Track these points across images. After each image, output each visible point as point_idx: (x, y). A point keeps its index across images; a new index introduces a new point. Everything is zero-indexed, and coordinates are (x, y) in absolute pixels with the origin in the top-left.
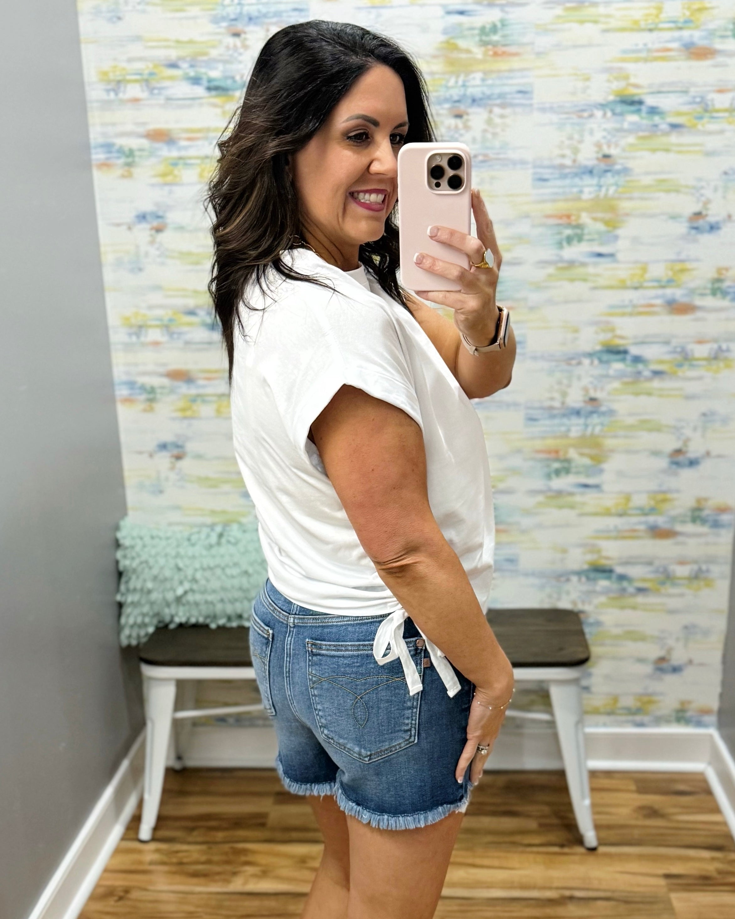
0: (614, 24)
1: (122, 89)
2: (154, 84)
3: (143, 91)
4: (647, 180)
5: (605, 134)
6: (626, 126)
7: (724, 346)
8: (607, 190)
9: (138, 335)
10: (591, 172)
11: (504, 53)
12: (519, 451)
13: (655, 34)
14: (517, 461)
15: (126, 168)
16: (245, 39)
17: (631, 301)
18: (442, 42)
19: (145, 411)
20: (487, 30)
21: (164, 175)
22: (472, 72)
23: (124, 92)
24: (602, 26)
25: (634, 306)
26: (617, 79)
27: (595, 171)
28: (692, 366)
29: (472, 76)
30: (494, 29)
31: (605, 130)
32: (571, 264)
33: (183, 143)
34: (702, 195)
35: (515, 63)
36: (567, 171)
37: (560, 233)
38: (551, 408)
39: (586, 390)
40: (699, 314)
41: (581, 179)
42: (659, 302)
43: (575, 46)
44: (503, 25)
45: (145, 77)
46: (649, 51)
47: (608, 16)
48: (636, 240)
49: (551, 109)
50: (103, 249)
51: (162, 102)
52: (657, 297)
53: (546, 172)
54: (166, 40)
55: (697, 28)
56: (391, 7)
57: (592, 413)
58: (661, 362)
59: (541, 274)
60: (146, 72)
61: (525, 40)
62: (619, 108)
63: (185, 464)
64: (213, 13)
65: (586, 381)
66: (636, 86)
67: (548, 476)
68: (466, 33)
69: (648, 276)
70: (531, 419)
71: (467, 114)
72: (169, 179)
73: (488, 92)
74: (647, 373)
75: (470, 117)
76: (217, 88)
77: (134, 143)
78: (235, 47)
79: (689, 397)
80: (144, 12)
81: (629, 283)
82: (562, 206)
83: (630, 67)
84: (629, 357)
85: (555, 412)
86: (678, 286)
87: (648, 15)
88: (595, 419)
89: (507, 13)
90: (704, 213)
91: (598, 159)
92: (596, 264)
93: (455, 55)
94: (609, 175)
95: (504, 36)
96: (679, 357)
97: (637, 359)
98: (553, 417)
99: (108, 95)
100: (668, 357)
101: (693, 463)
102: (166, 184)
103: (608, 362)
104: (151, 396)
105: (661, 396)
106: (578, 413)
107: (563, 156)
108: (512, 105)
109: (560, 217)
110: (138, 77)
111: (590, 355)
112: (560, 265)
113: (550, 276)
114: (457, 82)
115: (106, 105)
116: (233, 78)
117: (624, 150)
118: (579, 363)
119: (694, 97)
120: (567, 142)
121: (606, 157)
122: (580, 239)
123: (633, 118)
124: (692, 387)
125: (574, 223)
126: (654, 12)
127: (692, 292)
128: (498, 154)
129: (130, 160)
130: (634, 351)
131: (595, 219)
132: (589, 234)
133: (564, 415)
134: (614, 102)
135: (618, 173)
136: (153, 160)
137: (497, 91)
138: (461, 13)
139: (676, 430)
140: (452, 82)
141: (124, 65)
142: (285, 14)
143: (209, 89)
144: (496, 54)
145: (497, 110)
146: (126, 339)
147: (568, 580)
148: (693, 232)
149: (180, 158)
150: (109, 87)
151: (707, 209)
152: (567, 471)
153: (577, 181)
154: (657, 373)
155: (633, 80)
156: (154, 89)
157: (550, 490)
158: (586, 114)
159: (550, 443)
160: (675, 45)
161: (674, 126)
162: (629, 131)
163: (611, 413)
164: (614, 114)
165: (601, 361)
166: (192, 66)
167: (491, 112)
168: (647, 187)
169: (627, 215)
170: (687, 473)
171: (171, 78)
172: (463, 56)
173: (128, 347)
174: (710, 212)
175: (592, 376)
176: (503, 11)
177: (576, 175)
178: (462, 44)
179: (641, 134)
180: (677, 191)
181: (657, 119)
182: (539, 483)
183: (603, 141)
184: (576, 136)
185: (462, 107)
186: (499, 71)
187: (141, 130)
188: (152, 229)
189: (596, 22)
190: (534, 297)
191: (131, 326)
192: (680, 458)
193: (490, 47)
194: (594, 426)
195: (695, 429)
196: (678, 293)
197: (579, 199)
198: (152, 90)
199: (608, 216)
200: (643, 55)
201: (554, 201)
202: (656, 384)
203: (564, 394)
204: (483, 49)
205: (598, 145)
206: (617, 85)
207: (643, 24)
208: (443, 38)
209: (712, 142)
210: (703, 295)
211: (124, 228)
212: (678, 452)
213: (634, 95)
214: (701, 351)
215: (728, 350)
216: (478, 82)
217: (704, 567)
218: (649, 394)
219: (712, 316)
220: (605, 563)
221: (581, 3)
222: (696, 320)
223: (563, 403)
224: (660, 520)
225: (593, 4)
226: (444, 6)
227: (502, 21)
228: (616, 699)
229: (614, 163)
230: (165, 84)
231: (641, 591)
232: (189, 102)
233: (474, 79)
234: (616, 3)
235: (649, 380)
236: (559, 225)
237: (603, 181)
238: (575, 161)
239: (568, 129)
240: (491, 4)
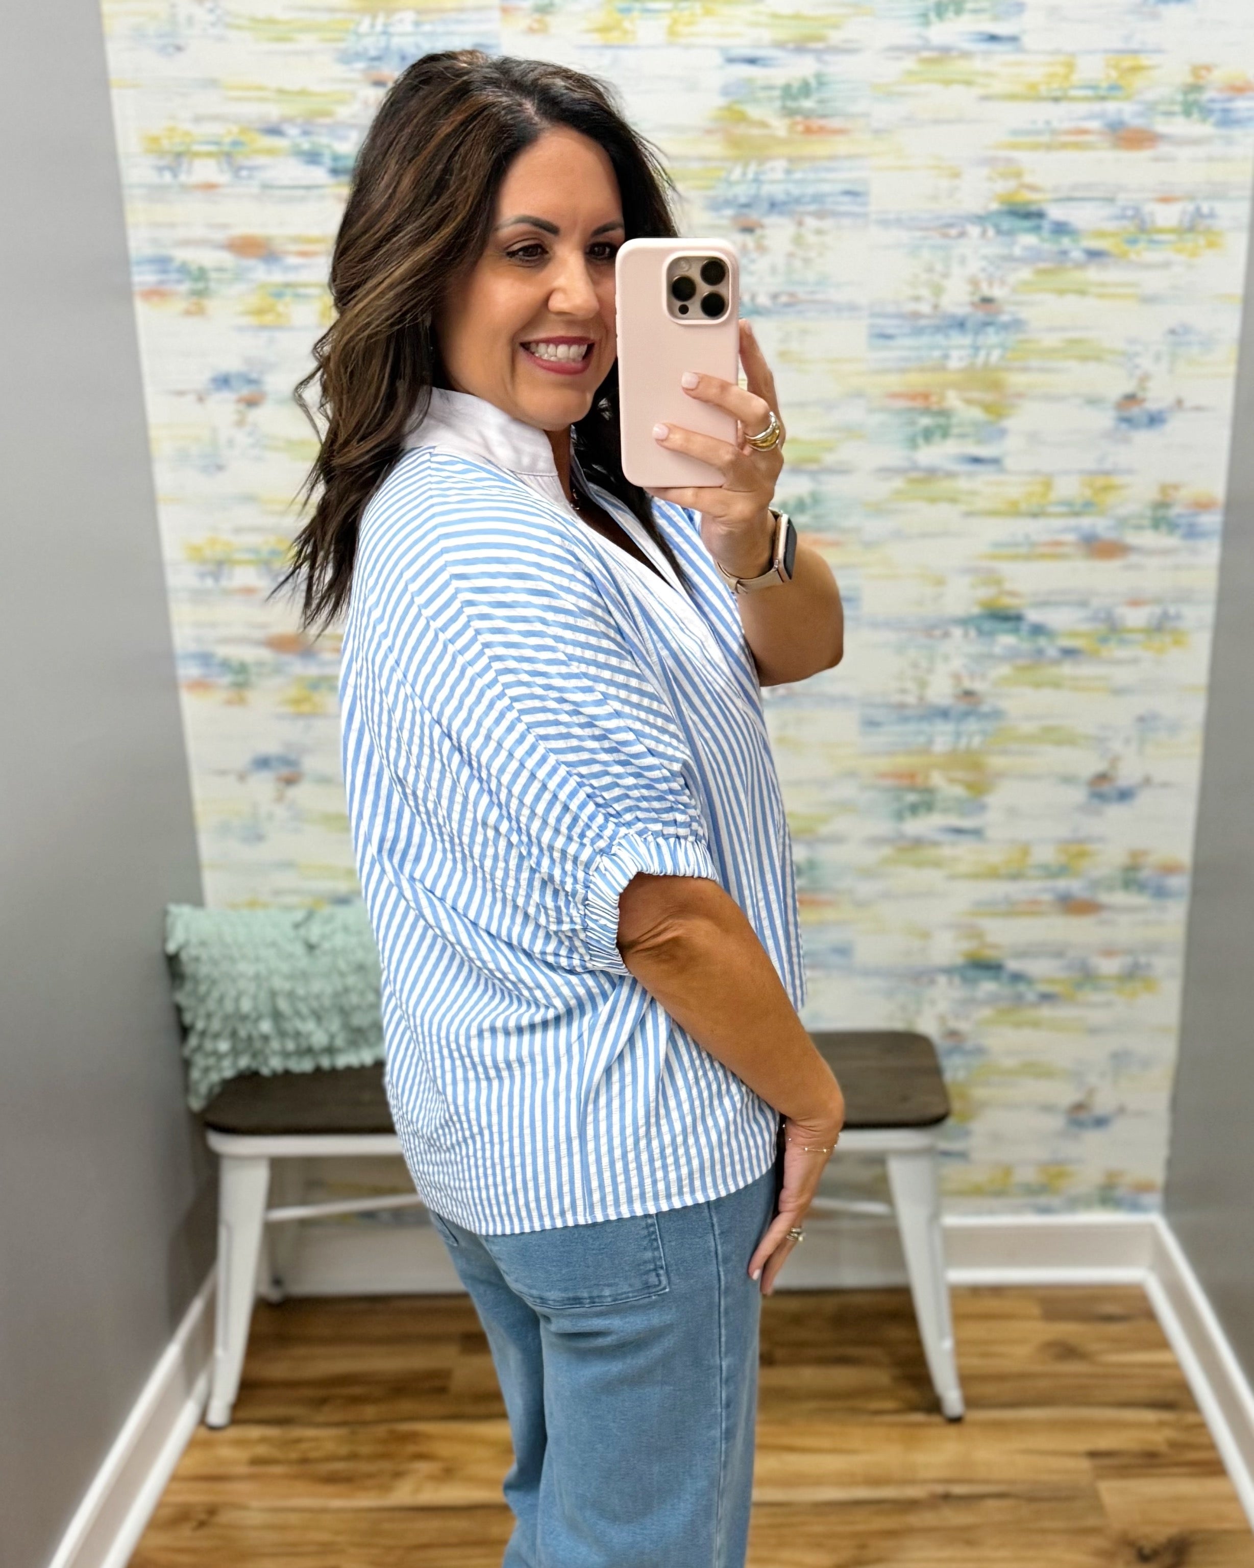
0: (997, 87)
1: (185, 167)
2: (241, 160)
3: (222, 171)
4: (1051, 340)
5: (984, 263)
6: (1017, 251)
7: (1172, 610)
8: (988, 355)
9: (216, 576)
10: (961, 325)
11: (822, 130)
12: (852, 774)
13: (1063, 107)
14: (848, 790)
15: (194, 299)
17: (1027, 536)
18: (721, 109)
19: (229, 702)
20: (794, 90)
21: (260, 312)
22: (768, 158)
23: (189, 172)
24: (977, 91)
25: (1033, 545)
26: (1004, 176)
27: (969, 324)
28: (1122, 642)
29: (769, 165)
30: (806, 89)
31: (985, 257)
32: (931, 473)
33: (292, 260)
34: (1137, 366)
35: (841, 146)
36: (923, 322)
37: (912, 423)
38: (902, 706)
39: (957, 677)
40: (1133, 559)
41: (947, 336)
42: (1070, 537)
43: (937, 122)
44: (821, 84)
45: (226, 148)
46: (1054, 132)
47: (989, 74)
48: (1034, 438)
49: (899, 222)
50: (154, 433)
51: (255, 190)
52: (1068, 530)
53: (890, 326)
54: (261, 88)
55: (1128, 98)
56: (637, 47)
57: (966, 715)
58: (1074, 634)
59: (883, 488)
60: (227, 140)
61: (856, 108)
62: (1007, 223)
63: (302, 793)
64: (342, 45)
65: (957, 663)
66: (1033, 188)
67: (899, 816)
68: (761, 94)
69: (1053, 496)
70: (871, 724)
71: (762, 226)
72: (268, 319)
73: (796, 191)
74: (1052, 652)
75: (767, 232)
77: (208, 258)
79: (1118, 692)
80: (221, 39)
81: (1023, 507)
82: (917, 380)
83: (1024, 158)
84: (1024, 627)
85: (909, 712)
86: (1101, 513)
87: (1051, 75)
88: (972, 725)
89: (826, 63)
90: (1140, 394)
91: (973, 304)
92: (970, 475)
93: (741, 130)
94: (991, 330)
95: (821, 101)
96: (1102, 627)
97: (1038, 630)
98: (905, 720)
99: (161, 175)
100: (1085, 627)
101: (1125, 795)
102: (263, 327)
103: (991, 634)
104: (240, 678)
105: (1075, 689)
106: (944, 714)
107: (917, 299)
108: (835, 214)
109: (913, 397)
110: (213, 148)
111: (964, 622)
112: (914, 475)
113: (898, 492)
114: (744, 174)
115: (157, 193)
117: (1014, 291)
118: (946, 635)
119: (1124, 208)
120: (924, 277)
121: (987, 301)
122: (945, 432)
123: (1029, 240)
124: (1123, 675)
125: (935, 407)
126: (1061, 70)
127: (1122, 523)
128: (812, 293)
129: (200, 285)
130: (1033, 616)
131: (969, 402)
132: (960, 425)
133: (922, 718)
134: (1000, 213)
135: (1006, 327)
136: (241, 287)
137: (810, 190)
138: (752, 61)
139: (1098, 742)
140: (736, 174)
141: (186, 126)
143: (335, 172)
144: (808, 131)
145: (811, 222)
146: (195, 582)
147: (932, 982)
148: (1124, 426)
149: (288, 285)
150: (163, 163)
151: (1144, 389)
152: (929, 807)
153: (940, 339)
154: (1069, 653)
155: (1028, 179)
156: (240, 168)
157: (901, 836)
158: (953, 232)
159: (902, 762)
160: (1095, 125)
161: (1094, 255)
162: (1023, 261)
163: (996, 714)
164: (999, 232)
165: (980, 632)
166: (306, 133)
167: (800, 224)
168: (1052, 352)
169: (1020, 395)
170: (1115, 812)
171: (270, 152)
172: (755, 132)
173: (198, 596)
174: (1149, 395)
175: (968, 656)
176: (820, 60)
177: (938, 329)
178: (754, 112)
179: (1042, 265)
180: (1098, 359)
181: (1066, 242)
182: (884, 827)
183: (982, 276)
184: (939, 267)
185: (754, 215)
186: (813, 158)
187: (220, 236)
188: (239, 401)
189: (968, 83)
190: (874, 527)
191: (203, 561)
192: (1105, 788)
193: (799, 118)
194: (971, 735)
195: (1127, 741)
196: (1100, 525)
197: (941, 368)
198: (237, 170)
199: (989, 397)
200: (1045, 139)
201: (903, 371)
202: (1067, 669)
203: (923, 684)
204: (787, 121)
205: (974, 283)
206: (1003, 186)
207: (1043, 90)
208: (721, 101)
210: (1139, 528)
211: (191, 398)
212: (1102, 777)
213: (1029, 203)
214: (1136, 618)
215: (1178, 617)
216: (779, 175)
217: (1143, 960)
218: (1056, 685)
219: (1153, 562)
220: (990, 954)
221: (945, 52)
222: (1128, 568)
223: (921, 698)
224: (1074, 886)
225: (966, 55)
226: (722, 49)
227: (819, 76)
228: (1008, 1170)
229: (999, 312)
230: (261, 160)
231: (1046, 998)
232: (301, 192)
233: (773, 169)
234: (1001, 54)
235: (1056, 662)
236: (911, 410)
237: (981, 340)
238: (936, 307)
239: (926, 254)
240: (800, 47)
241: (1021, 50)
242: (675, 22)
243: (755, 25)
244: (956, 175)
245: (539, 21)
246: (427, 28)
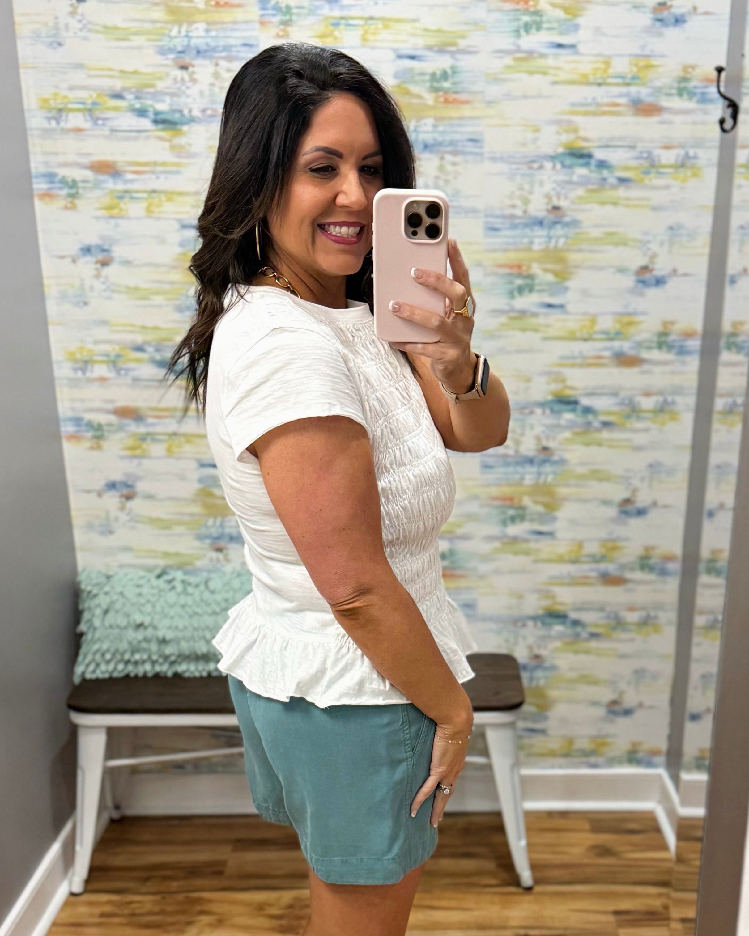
0: (562, 76)
1: (64, 118)
2: (98, 114)
3: (86, 121)
4: (596, 233)
5: (554, 185)
6: (575, 178)
7: (670, 399)
8: (557, 242)
9: (84, 370)
10: (540, 223)
11: (455, 101)
12: (475, 497)
13: (603, 89)
14: (473, 507)
15: (70, 199)
16: (193, 73)
17: (581, 352)
19: (91, 448)
20: (438, 76)
21: (109, 208)
22: (424, 118)
23: (66, 121)
24: (551, 78)
25: (585, 358)
26: (567, 131)
27: (546, 222)
28: (639, 418)
29: (423, 122)
30: (445, 76)
31: (555, 182)
32: (523, 314)
33: (129, 176)
34: (649, 249)
35: (466, 111)
36: (517, 221)
37: (511, 283)
38: (505, 457)
39: (538, 438)
40: (646, 367)
41: (532, 230)
42: (607, 354)
43: (525, 97)
44: (454, 72)
45: (89, 106)
46: (598, 105)
47: (558, 68)
48: (585, 293)
49: (502, 159)
50: (46, 281)
51: (106, 133)
52: (606, 349)
53: (497, 222)
54: (110, 70)
55: (644, 84)
57: (544, 461)
58: (610, 413)
59: (494, 323)
60: (89, 101)
61: (474, 88)
62: (568, 161)
63: (136, 504)
64: (160, 43)
65: (538, 430)
66: (585, 139)
67: (504, 523)
68: (418, 78)
69: (597, 328)
70: (486, 468)
72: (115, 212)
73: (440, 139)
74: (596, 424)
75: (422, 164)
76: (164, 122)
77: (78, 174)
78: (183, 80)
79: (637, 449)
80: (85, 39)
81: (578, 334)
82: (512, 257)
83: (579, 120)
84: (579, 408)
85: (509, 460)
86: (626, 339)
87: (596, 69)
88: (548, 468)
89: (457, 60)
90: (651, 266)
91: (548, 210)
92: (546, 315)
93: (407, 100)
94: (559, 226)
95: (454, 83)
96: (627, 409)
97: (588, 410)
98: (507, 466)
99: (49, 123)
100: (615, 409)
101: (641, 512)
102: (112, 217)
103: (559, 412)
104: (98, 433)
105: (610, 447)
106: (531, 461)
107: (514, 206)
108: (463, 153)
109: (511, 267)
110: (81, 106)
111: (542, 405)
112: (512, 314)
113: (503, 325)
115: (47, 133)
116: (181, 112)
117: (573, 202)
118: (532, 413)
119: (642, 152)
120: (518, 193)
121: (556, 208)
122: (531, 289)
123: (581, 171)
124: (640, 439)
125: (525, 273)
126: (601, 66)
127: (639, 345)
129: (73, 191)
130: (585, 402)
131: (545, 270)
132: (540, 284)
133: (518, 464)
134: (563, 154)
135: (567, 225)
136: (97, 193)
137: (448, 138)
138: (412, 58)
139: (625, 480)
141: (65, 92)
142: (234, 49)
143: (155, 122)
144: (446, 101)
145: (448, 157)
146: (71, 374)
147: (524, 625)
148: (640, 285)
149: (126, 191)
150: (50, 115)
151: (653, 263)
152: (522, 518)
153: (527, 231)
154: (606, 424)
155: (582, 133)
156: (98, 119)
157: (505, 536)
158: (535, 165)
159: (506, 490)
160: (623, 100)
161: (623, 181)
162: (579, 184)
163: (562, 462)
164: (564, 166)
165: (552, 411)
166: (137, 98)
167: (442, 158)
168: (596, 240)
169: (577, 267)
170: (635, 522)
171: (116, 109)
172: (415, 102)
173: (73, 383)
174: (656, 266)
175: (545, 425)
176: (453, 58)
177: (526, 225)
178: (413, 89)
179: (590, 187)
180: (625, 244)
181: (606, 173)
182: (495, 530)
183: (553, 193)
184: (526, 187)
186: (451, 118)
187: (85, 161)
188: (97, 262)
189: (545, 73)
190: (488, 346)
191: (76, 361)
192: (629, 508)
193: (441, 93)
194: (547, 474)
195: (642, 479)
196: (625, 346)
197: (529, 250)
198: (95, 120)
199: (558, 267)
200: (592, 109)
201: (506, 251)
202: (605, 435)
203: (518, 444)
204: (433, 95)
205: (548, 197)
206: (565, 138)
207: (591, 78)
208: (394, 83)
209: (658, 197)
210: (649, 348)
211: (68, 260)
212: (627, 501)
213: (582, 148)
214: (648, 403)
215: (673, 403)
216: (429, 128)
217: (652, 613)
218: (599, 444)
219: (658, 369)
220: (559, 608)
221: (530, 54)
222: (643, 372)
223: (517, 451)
224: (610, 568)
225: (543, 56)
226: (395, 50)
227: (453, 68)
228: (571, 741)
229: (564, 215)
230: (110, 114)
231: (594, 636)
232: (135, 134)
233: (425, 124)
234: (565, 56)
235: (598, 430)
236: (510, 275)
237: (553, 232)
238: (525, 212)
239: (519, 179)
240: (441, 50)
241: (577, 53)
242: (366, 32)
243: (414, 35)
244: (537, 130)
245: (283, 30)
246: (213, 33)
